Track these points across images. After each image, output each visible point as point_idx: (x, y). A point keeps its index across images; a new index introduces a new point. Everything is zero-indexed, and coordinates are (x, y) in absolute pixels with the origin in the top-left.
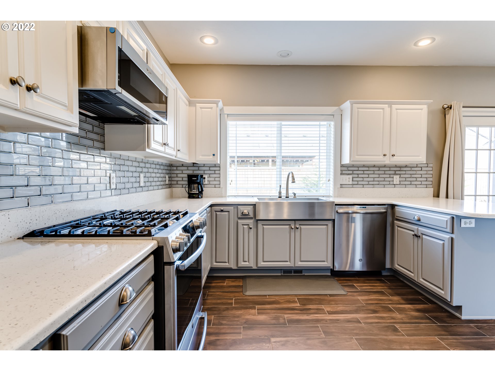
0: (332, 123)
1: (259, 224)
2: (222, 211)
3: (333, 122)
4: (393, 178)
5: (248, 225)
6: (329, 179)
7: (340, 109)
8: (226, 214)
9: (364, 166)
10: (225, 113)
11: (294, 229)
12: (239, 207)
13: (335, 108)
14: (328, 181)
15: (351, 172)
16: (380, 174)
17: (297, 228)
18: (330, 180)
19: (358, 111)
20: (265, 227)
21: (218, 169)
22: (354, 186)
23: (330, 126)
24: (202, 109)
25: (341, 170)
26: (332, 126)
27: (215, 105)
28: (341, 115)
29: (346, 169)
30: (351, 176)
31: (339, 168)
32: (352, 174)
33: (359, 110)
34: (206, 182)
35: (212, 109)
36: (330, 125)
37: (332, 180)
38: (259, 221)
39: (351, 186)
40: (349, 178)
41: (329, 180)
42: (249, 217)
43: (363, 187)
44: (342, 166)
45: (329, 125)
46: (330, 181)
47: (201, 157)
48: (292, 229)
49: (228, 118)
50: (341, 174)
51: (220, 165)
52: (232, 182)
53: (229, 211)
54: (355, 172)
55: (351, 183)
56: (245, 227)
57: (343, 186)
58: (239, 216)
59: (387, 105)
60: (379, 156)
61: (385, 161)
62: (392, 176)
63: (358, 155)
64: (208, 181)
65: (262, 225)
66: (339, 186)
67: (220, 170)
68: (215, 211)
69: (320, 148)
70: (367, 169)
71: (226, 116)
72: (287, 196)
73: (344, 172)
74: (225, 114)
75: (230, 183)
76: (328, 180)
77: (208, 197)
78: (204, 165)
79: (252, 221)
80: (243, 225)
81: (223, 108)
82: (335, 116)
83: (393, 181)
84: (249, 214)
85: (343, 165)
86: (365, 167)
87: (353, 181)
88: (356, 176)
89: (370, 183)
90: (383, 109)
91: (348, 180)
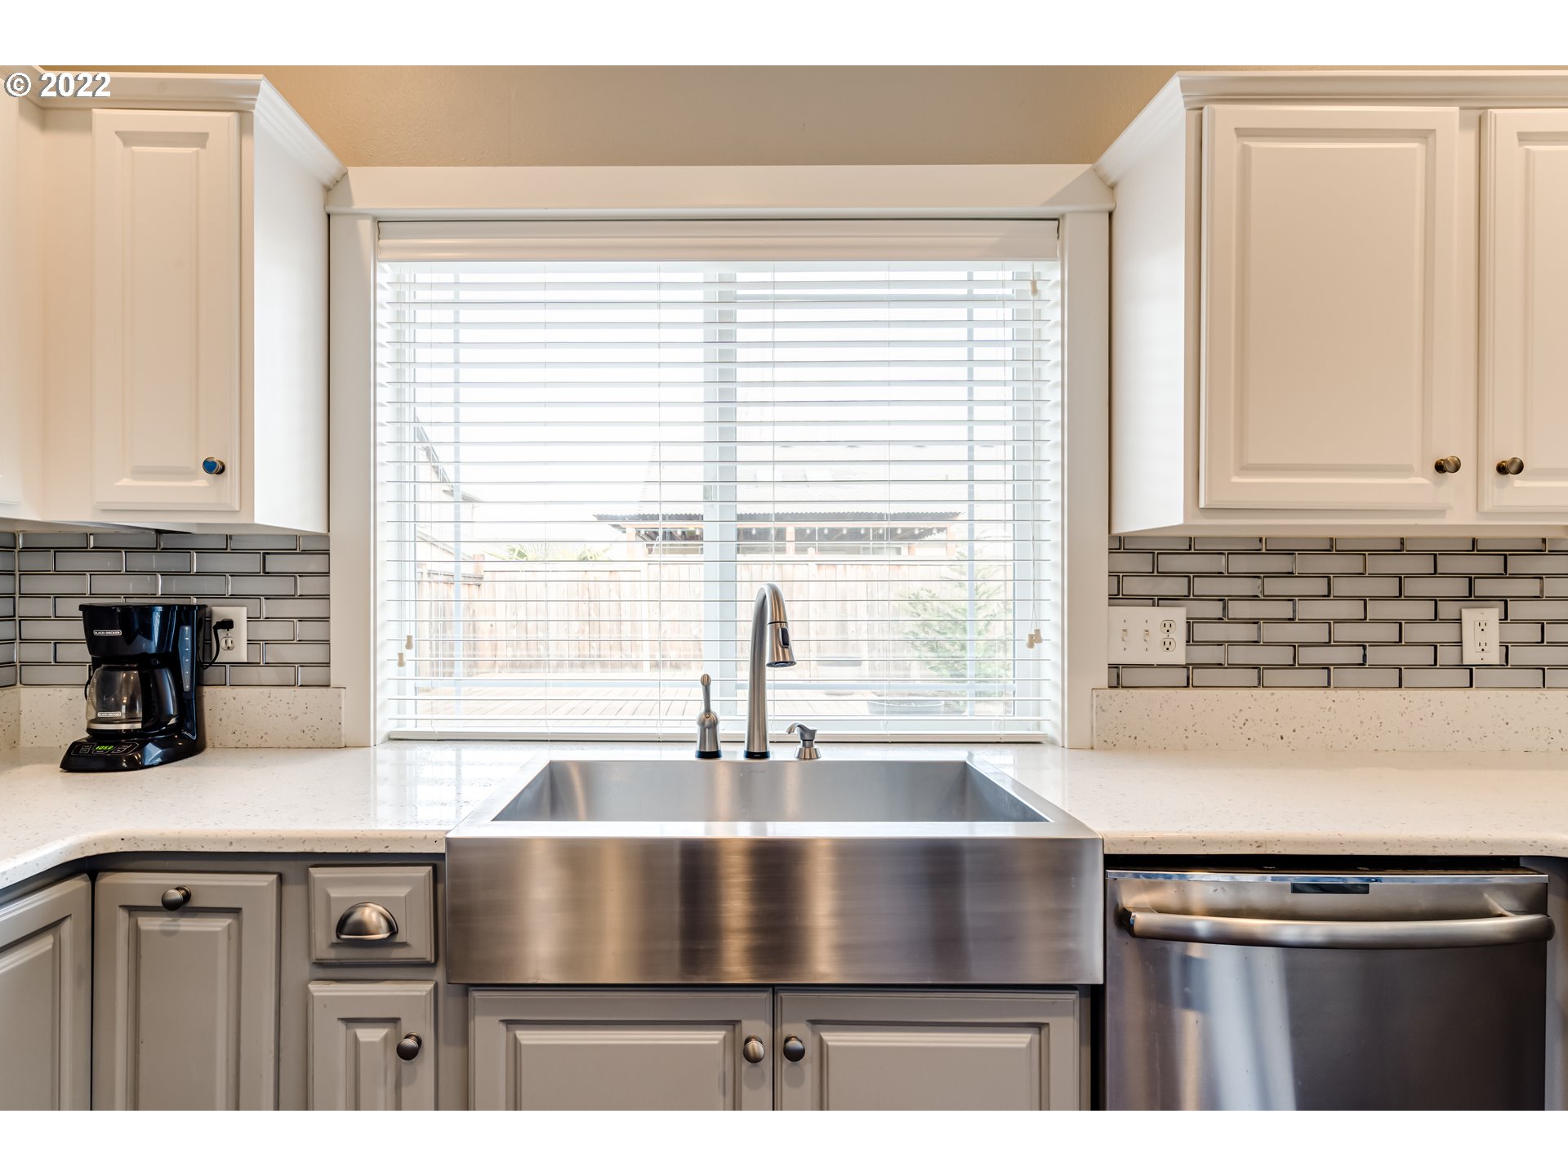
0: (1052, 273)
1: (478, 1019)
2: (180, 906)
3: (1059, 263)
4: (1459, 621)
5: (395, 1021)
6: (1038, 631)
7: (1103, 179)
8: (213, 935)
9: (1261, 547)
10: (358, 205)
11: (767, 1064)
12: (317, 873)
13: (1070, 173)
14: (1031, 645)
15: (1177, 586)
16: (1374, 599)
17: (795, 1056)
18: (1043, 635)
19: (1245, 152)
20: (527, 1037)
21: (313, 564)
22: (1199, 676)
23: (1035, 291)
24: (135, 148)
25: (1111, 574)
26: (1052, 293)
27: (232, 117)
28: (1111, 215)
29: (1143, 563)
30: (1178, 615)
31: (1100, 563)
32: (1186, 598)
33: (1255, 145)
34: (235, 647)
35: (203, 146)
36: (1034, 283)
37: (1052, 634)
38: (477, 995)
39: (1180, 676)
40: (1167, 626)
41: (1035, 639)
42: (398, 954)
43: (1260, 684)
44: (1120, 545)
45: (1028, 286)
46: (1040, 641)
47: (126, 482)
48: (754, 1060)
49: (382, 242)
50: (1112, 597)
51: (325, 538)
52: (409, 646)
53: (236, 911)
54: (1202, 586)
55: (1179, 655)
56: (371, 1036)
57: (1128, 677)
58: (323, 950)
59: (1454, 110)
60: (1404, 470)
61: (1441, 512)
62: (1447, 610)
63: (1246, 469)
64: (250, 642)
65: (508, 1022)
66: (1103, 679)
67: (327, 574)
68: (123, 907)
69: (971, 493)
70: (1280, 564)
71: (366, 227)
72: (756, 750)
73: (1132, 586)
74: (361, 215)
75: (401, 655)
76: (1031, 636)
77: (247, 747)
78: (229, 538)
79: (424, 989)
80: (349, 1021)
81: (345, 174)
82: (1067, 225)
83: (1460, 643)
84: (399, 938)
85: (1121, 539)
86: (1271, 552)
87: (1190, 641)
88: (1215, 609)
89: (1306, 656)
90: (1424, 135)
91: (1159, 635)
